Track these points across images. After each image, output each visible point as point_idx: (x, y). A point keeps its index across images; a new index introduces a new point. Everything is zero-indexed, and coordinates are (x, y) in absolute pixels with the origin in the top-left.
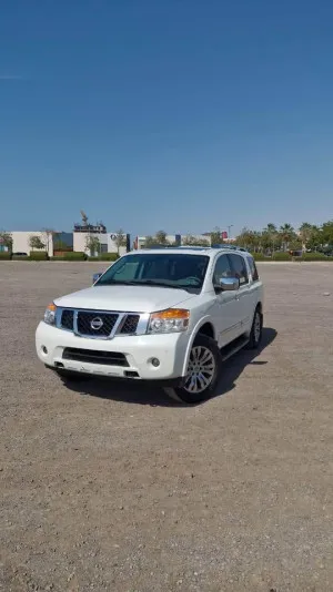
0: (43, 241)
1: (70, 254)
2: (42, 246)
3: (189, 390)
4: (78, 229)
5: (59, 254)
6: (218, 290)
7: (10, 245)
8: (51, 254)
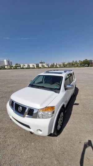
0: (34, 65)
1: (38, 67)
2: (34, 66)
4: (40, 63)
5: (37, 67)
6: (66, 89)
7: (29, 66)
8: (36, 67)
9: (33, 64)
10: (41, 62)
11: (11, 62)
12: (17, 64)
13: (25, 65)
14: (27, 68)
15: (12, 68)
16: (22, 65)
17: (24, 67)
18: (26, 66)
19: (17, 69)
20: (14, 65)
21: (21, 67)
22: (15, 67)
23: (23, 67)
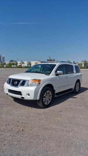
3: (45, 104)
6: (57, 75)
7: (31, 64)
9: (37, 62)
10: (49, 59)
11: (4, 58)
12: (12, 61)
13: (23, 63)
14: (26, 67)
15: (5, 66)
16: (19, 62)
17: (23, 65)
18: (26, 64)
19: (11, 67)
20: (7, 63)
21: (18, 65)
22: (8, 64)
23: (21, 65)
